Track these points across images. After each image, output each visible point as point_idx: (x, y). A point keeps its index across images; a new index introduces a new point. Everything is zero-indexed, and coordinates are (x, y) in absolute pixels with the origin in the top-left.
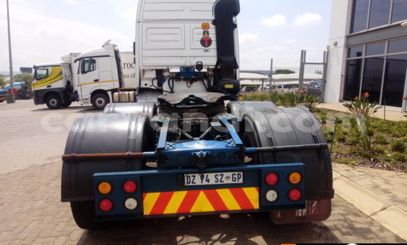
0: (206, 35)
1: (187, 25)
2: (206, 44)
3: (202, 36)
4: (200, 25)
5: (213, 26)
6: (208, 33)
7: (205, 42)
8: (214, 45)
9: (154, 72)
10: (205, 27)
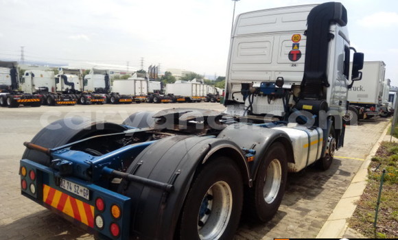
0: (296, 47)
1: (277, 37)
2: (295, 58)
3: (291, 49)
4: (290, 37)
5: (305, 37)
6: (298, 46)
7: (294, 56)
8: (303, 59)
9: (241, 85)
10: (296, 39)
